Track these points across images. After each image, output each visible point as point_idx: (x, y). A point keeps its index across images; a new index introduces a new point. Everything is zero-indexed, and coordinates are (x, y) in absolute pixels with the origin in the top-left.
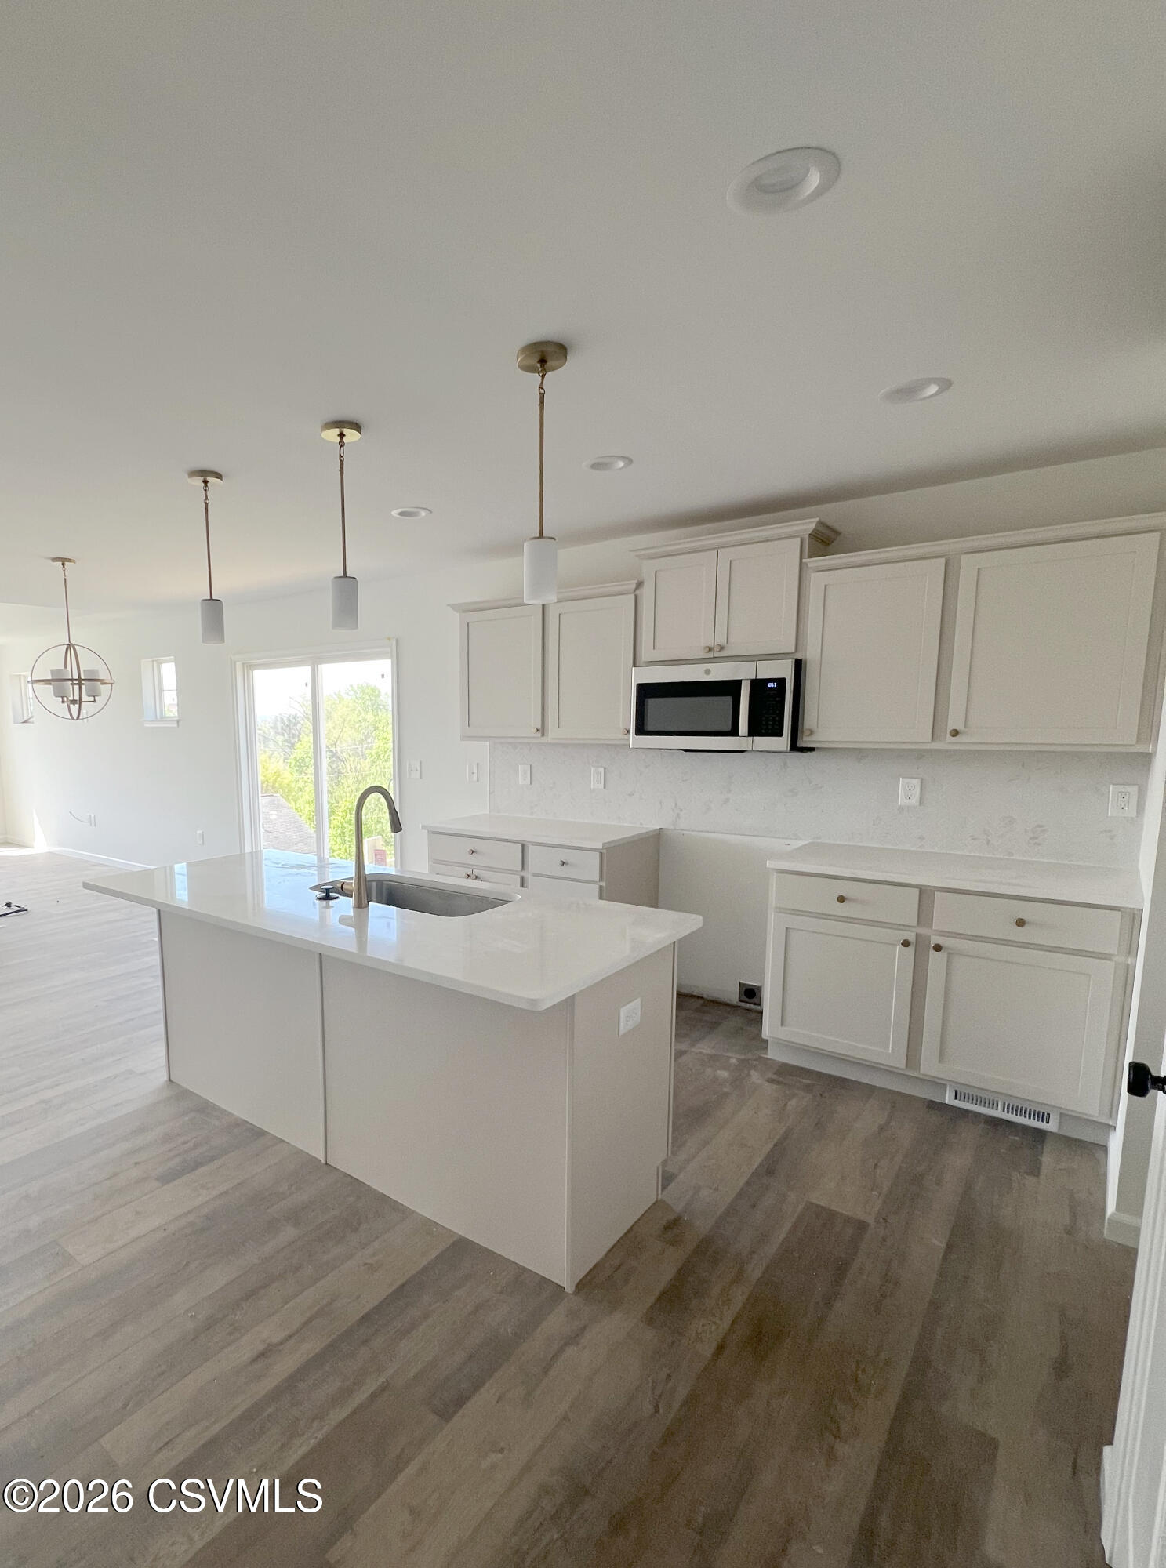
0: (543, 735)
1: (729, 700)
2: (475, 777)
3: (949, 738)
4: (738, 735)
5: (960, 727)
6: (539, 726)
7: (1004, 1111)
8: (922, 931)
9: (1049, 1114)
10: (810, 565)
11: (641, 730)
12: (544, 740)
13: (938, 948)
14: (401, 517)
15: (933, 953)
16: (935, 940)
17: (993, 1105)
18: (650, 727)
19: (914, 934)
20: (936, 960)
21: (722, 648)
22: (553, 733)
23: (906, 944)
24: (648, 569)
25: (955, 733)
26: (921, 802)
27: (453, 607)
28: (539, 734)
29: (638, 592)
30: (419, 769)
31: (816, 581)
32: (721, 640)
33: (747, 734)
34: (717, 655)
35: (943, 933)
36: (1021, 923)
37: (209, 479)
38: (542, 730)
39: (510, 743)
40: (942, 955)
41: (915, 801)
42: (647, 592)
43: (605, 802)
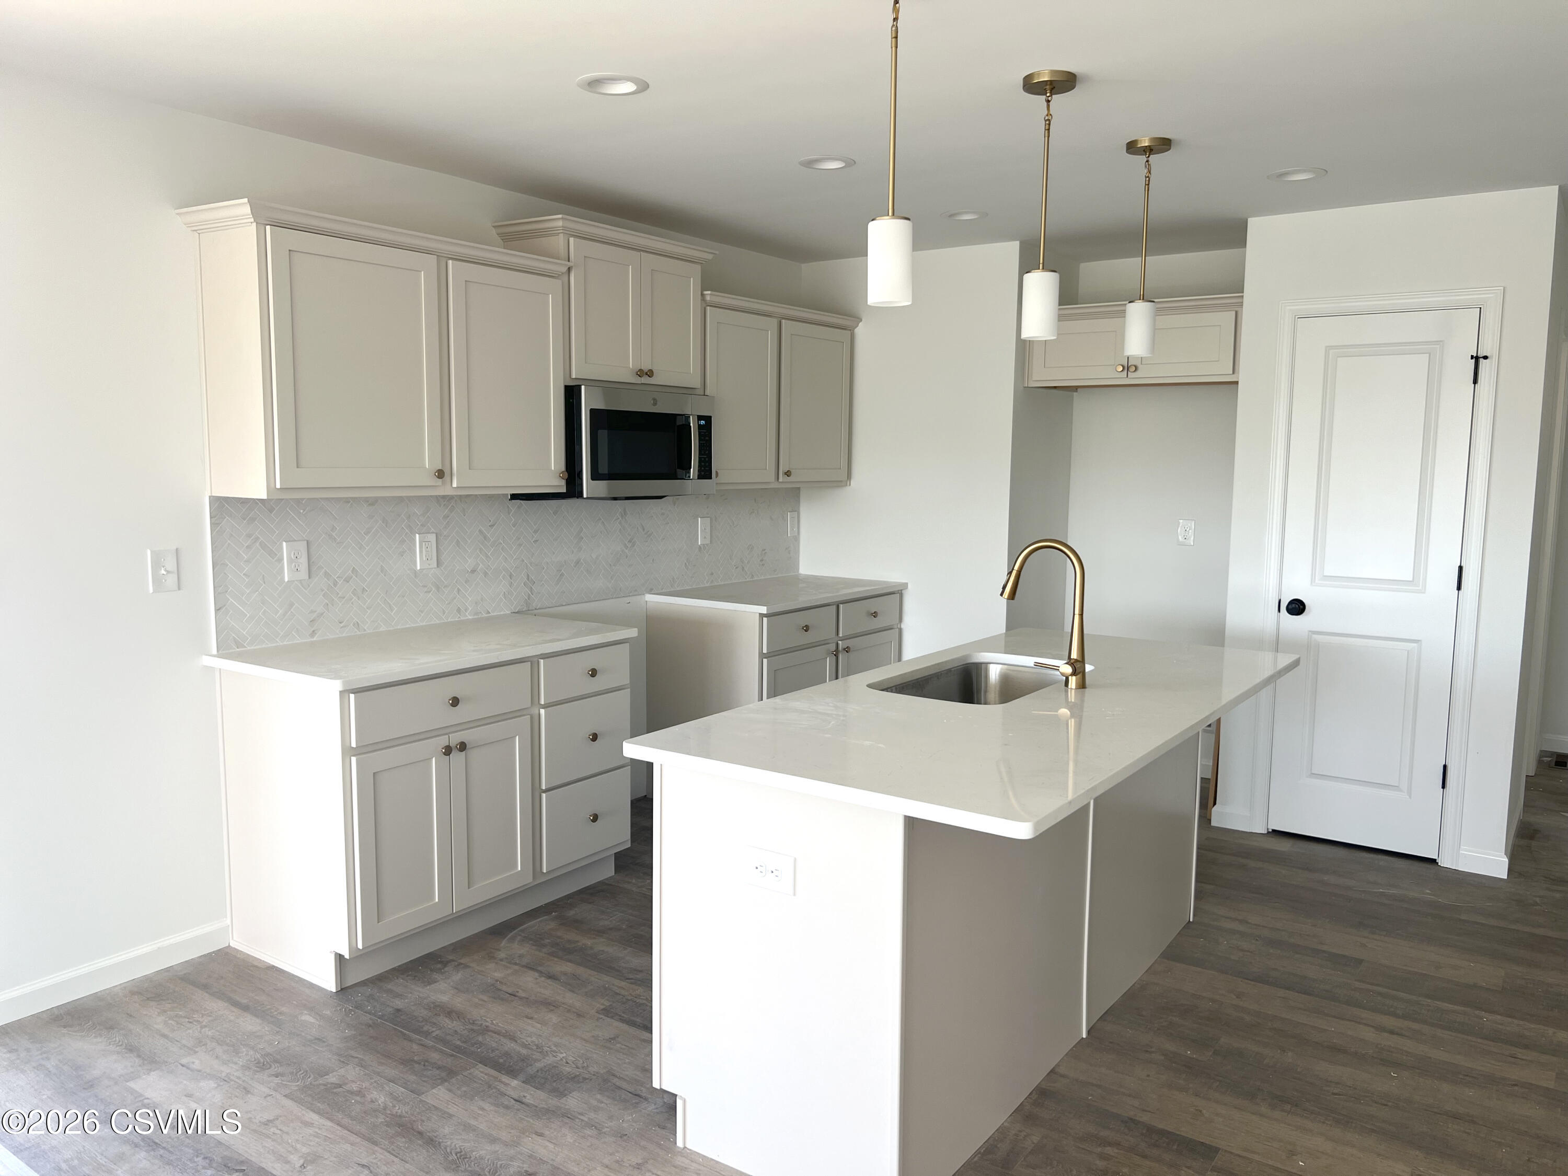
0: (445, 481)
2: (171, 581)
5: (789, 468)
6: (441, 466)
10: (707, 298)
13: (848, 650)
16: (842, 645)
19: (835, 645)
21: (650, 374)
22: (462, 478)
23: (833, 654)
25: (789, 474)
26: (711, 540)
29: (565, 278)
32: (653, 363)
34: (643, 380)
38: (446, 473)
41: (708, 540)
43: (438, 588)
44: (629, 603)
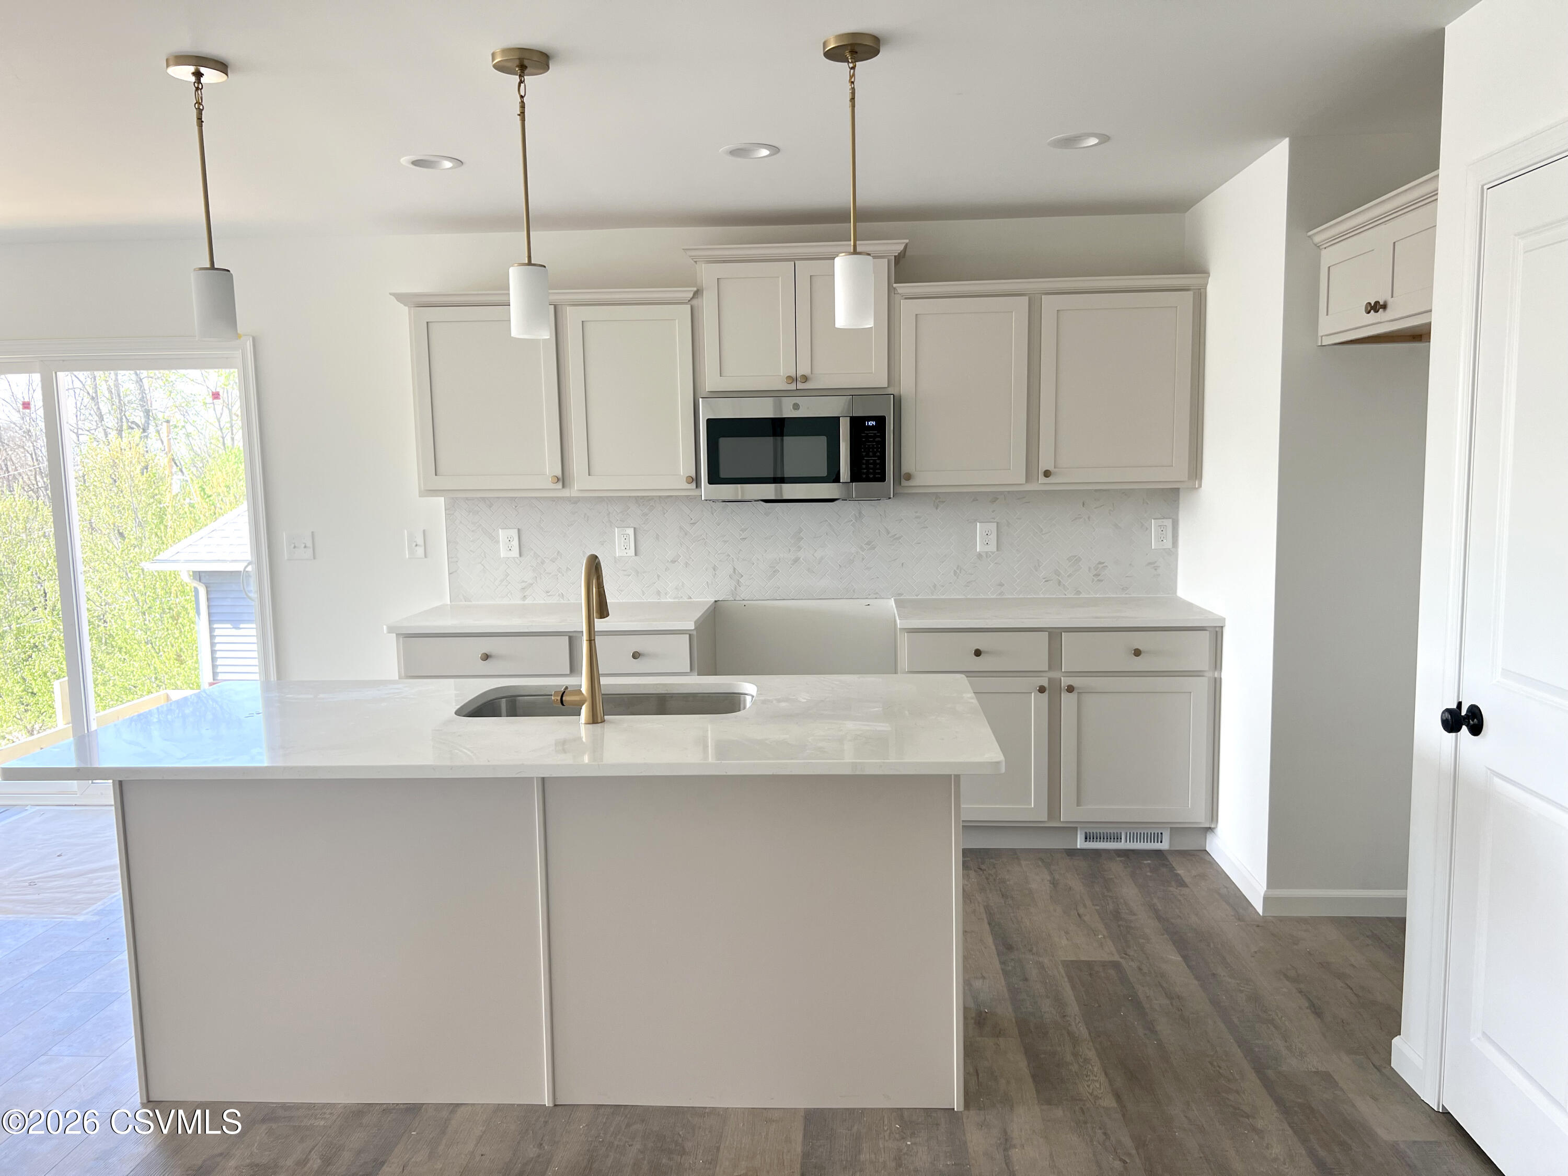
0: (564, 486)
1: (821, 442)
2: (420, 551)
3: (1042, 479)
4: (839, 481)
5: (1050, 467)
6: (559, 474)
7: (1126, 842)
8: (1055, 675)
9: (1162, 833)
10: (900, 291)
11: (714, 478)
12: (566, 493)
13: (1070, 689)
14: (414, 167)
15: (1065, 696)
16: (1065, 682)
17: (1117, 838)
18: (723, 475)
19: (1047, 679)
20: (1068, 702)
21: (805, 379)
22: (580, 483)
23: (1042, 690)
24: (707, 274)
25: (1047, 474)
26: (998, 548)
27: (400, 298)
28: (560, 485)
29: (695, 302)
30: (309, 544)
31: (907, 309)
32: (804, 369)
33: (849, 481)
34: (800, 386)
35: (1070, 674)
36: (1137, 653)
37: (203, 70)
38: (563, 479)
39: (483, 499)
40: (1073, 696)
41: (992, 547)
42: (708, 303)
43: (637, 573)
44: (869, 605)
